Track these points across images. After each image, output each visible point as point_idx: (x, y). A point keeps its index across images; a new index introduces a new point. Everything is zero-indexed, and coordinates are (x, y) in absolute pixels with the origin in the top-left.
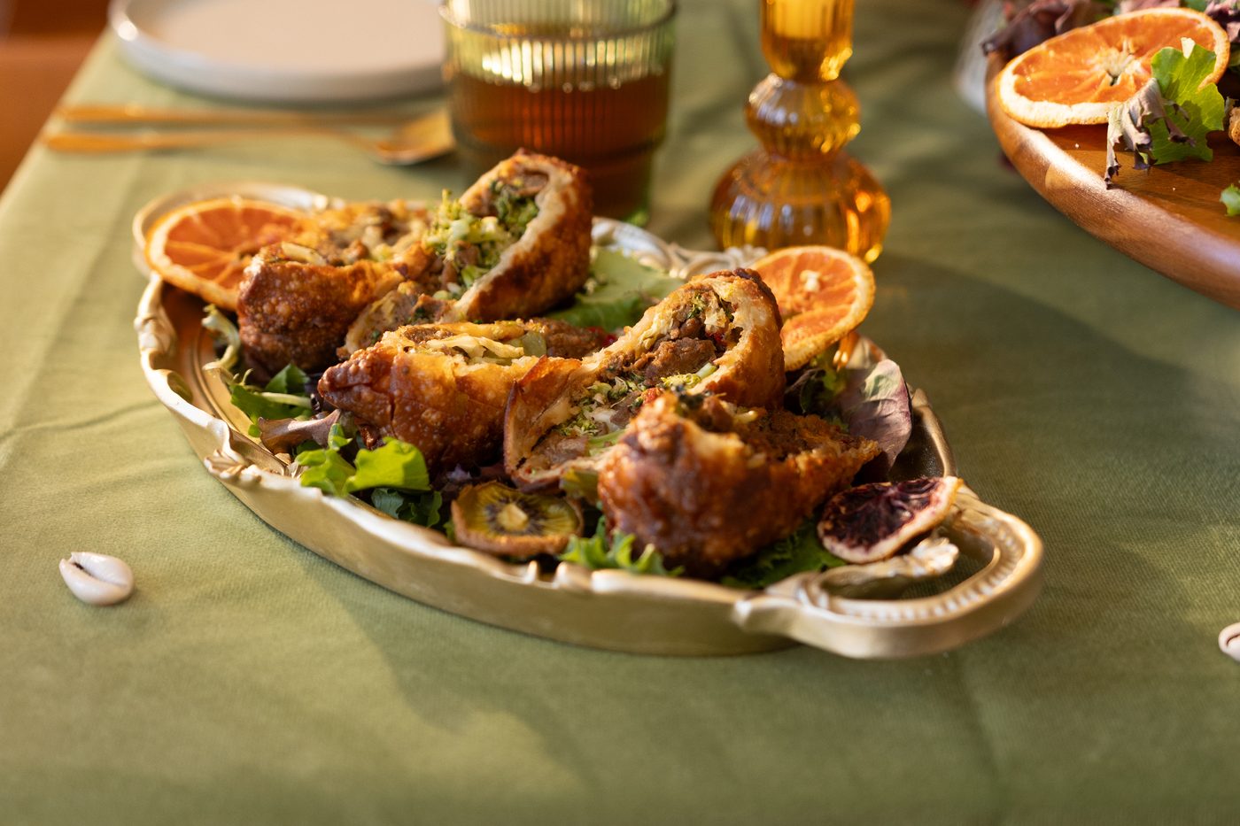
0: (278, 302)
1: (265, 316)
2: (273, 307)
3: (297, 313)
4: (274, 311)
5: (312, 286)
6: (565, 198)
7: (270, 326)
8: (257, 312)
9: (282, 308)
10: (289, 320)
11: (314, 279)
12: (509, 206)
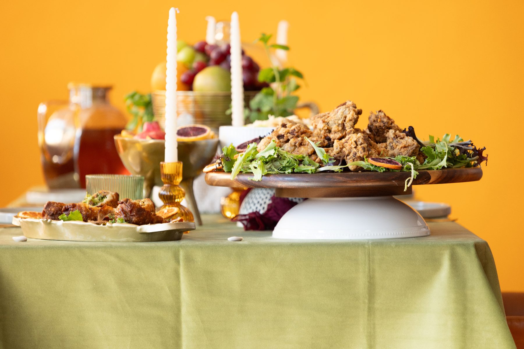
0: (52, 208)
1: (49, 211)
2: (51, 209)
3: (56, 210)
4: (51, 210)
5: (59, 206)
6: (113, 197)
7: (50, 213)
8: (47, 210)
9: (53, 209)
10: (54, 212)
11: (59, 205)
12: (101, 198)
